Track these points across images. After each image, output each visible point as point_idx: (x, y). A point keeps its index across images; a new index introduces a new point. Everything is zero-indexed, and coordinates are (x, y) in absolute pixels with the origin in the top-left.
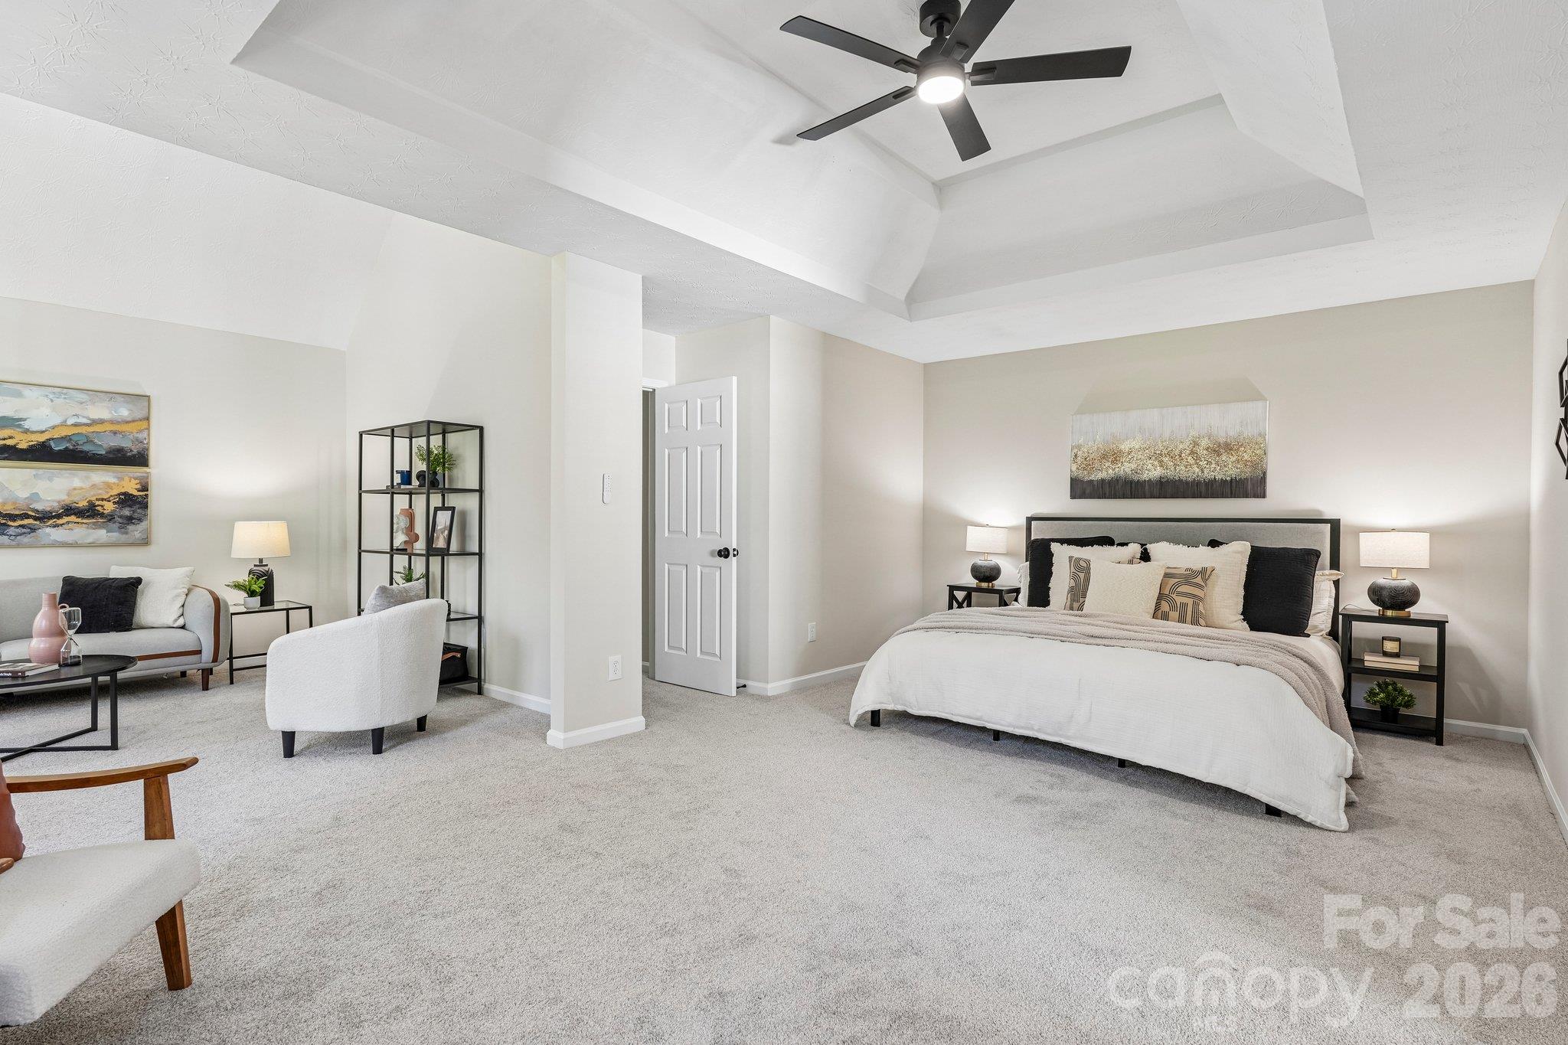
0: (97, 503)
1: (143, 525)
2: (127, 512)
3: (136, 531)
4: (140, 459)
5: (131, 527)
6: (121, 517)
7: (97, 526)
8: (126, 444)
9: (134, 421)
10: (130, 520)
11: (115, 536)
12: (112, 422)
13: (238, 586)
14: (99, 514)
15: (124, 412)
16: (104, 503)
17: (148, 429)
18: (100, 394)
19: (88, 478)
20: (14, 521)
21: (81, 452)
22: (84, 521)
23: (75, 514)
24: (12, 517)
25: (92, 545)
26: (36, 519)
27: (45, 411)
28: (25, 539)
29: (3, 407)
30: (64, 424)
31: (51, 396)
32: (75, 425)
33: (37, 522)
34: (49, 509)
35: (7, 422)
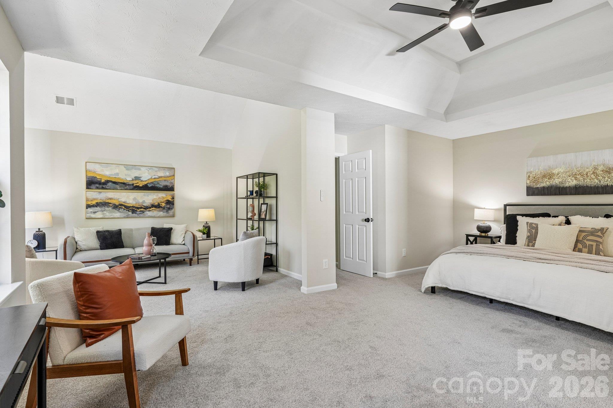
0: (160, 203)
1: (173, 210)
2: (168, 206)
3: (171, 212)
4: (172, 189)
5: (169, 211)
6: (167, 208)
7: (160, 211)
8: (168, 184)
9: (170, 176)
10: (169, 209)
11: (165, 214)
12: (164, 177)
13: (200, 231)
14: (161, 207)
15: (168, 174)
16: (162, 203)
17: (174, 179)
18: (161, 168)
19: (157, 195)
20: (139, 209)
21: (156, 187)
22: (157, 209)
23: (154, 207)
24: (138, 208)
25: (159, 217)
26: (144, 209)
27: (147, 174)
28: (141, 215)
29: (136, 173)
30: (151, 178)
31: (148, 169)
32: (155, 178)
33: (145, 210)
34: (147, 205)
35: (137, 178)
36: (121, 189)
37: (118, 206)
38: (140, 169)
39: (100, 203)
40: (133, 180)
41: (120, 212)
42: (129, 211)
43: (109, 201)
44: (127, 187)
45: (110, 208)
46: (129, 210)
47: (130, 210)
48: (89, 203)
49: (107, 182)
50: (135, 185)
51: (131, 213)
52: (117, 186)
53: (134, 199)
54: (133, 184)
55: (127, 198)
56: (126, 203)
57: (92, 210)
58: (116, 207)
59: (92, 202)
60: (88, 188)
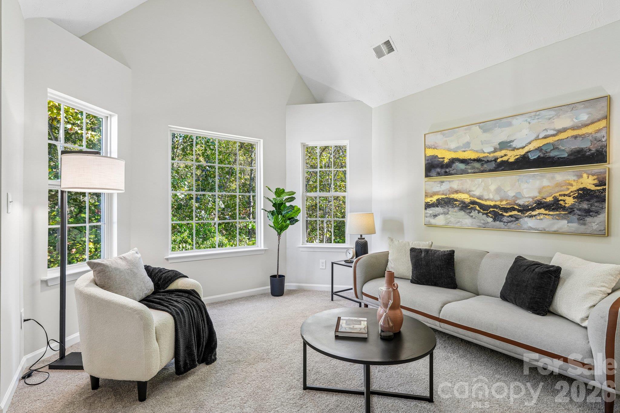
0: (560, 198)
1: (602, 218)
2: (585, 206)
3: (595, 223)
4: (599, 157)
5: (588, 219)
6: (580, 210)
7: (563, 217)
8: (585, 145)
9: (595, 122)
10: (588, 212)
11: (575, 226)
12: (573, 128)
14: (562, 208)
15: (585, 118)
16: (566, 198)
17: (608, 126)
18: (563, 107)
19: (553, 178)
20: (507, 212)
21: (550, 158)
22: (551, 213)
23: (544, 207)
24: (506, 210)
25: (556, 233)
26: (519, 211)
27: (525, 131)
28: (512, 225)
29: (502, 135)
30: (537, 139)
31: (529, 120)
32: (545, 137)
33: (520, 214)
34: (527, 203)
35: (504, 145)
36: (474, 173)
37: (469, 206)
38: (510, 124)
39: (443, 199)
40: (495, 151)
41: (472, 216)
42: (488, 216)
43: (455, 196)
44: (485, 166)
45: (456, 209)
46: (487, 213)
47: (490, 213)
48: (428, 200)
49: (453, 161)
50: (499, 160)
51: (492, 219)
52: (467, 167)
53: (498, 190)
54: (496, 160)
55: (484, 189)
56: (482, 200)
57: (431, 212)
58: (465, 207)
59: (431, 199)
60: (427, 176)
